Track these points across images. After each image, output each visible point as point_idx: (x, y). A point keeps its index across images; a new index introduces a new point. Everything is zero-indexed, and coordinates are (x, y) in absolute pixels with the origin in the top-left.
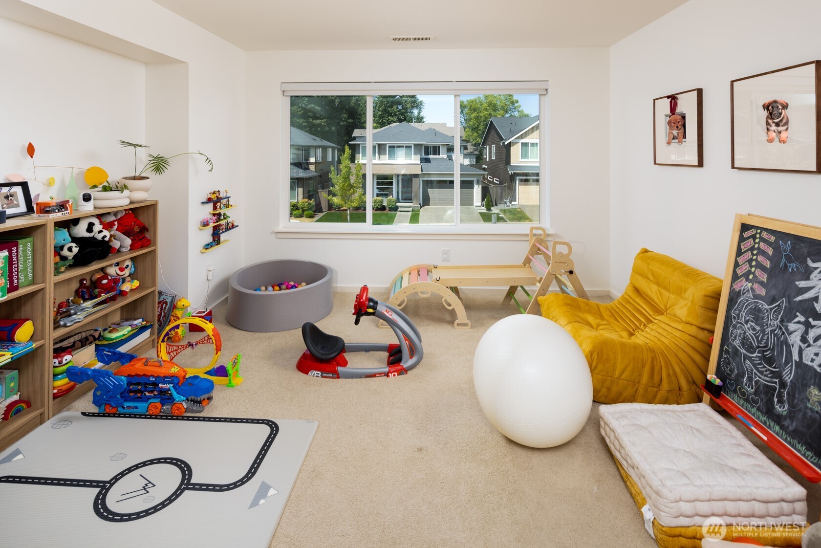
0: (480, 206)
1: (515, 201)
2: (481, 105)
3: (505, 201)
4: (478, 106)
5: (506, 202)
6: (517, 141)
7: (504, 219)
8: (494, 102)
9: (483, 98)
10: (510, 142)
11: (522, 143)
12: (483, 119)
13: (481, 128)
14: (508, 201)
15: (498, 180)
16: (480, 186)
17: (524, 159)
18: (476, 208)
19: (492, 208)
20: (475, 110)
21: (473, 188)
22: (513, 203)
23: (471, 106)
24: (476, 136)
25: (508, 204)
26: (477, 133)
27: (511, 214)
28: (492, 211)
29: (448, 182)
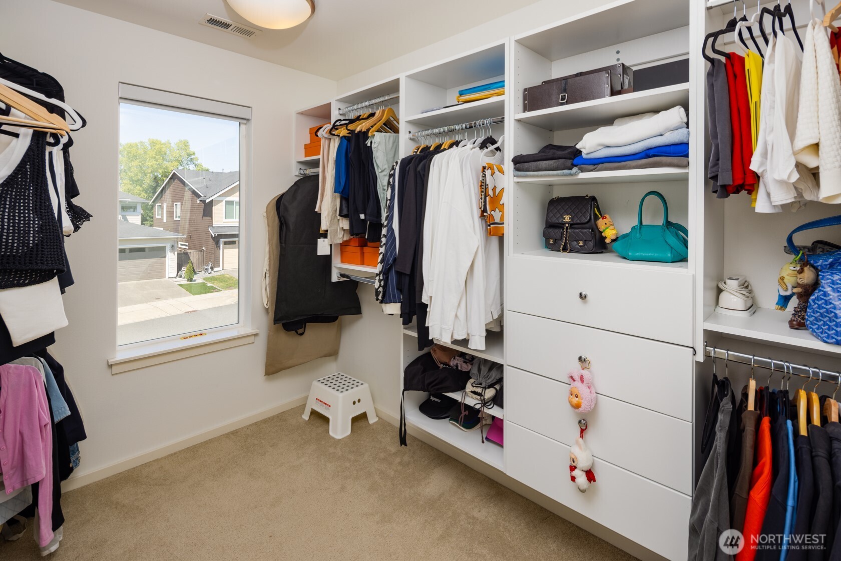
0: (175, 277)
1: (219, 266)
2: (145, 152)
3: (206, 267)
4: (141, 151)
5: (207, 269)
6: (221, 198)
7: (215, 289)
8: (163, 150)
9: (147, 145)
10: (212, 200)
11: (226, 201)
12: (149, 170)
13: (148, 181)
14: (209, 267)
15: (187, 244)
16: (176, 253)
17: (228, 218)
18: (171, 280)
19: (195, 277)
20: (135, 157)
21: (165, 257)
22: (216, 269)
23: (129, 152)
24: (140, 191)
25: (210, 271)
26: (141, 186)
27: (221, 282)
28: (195, 280)
29: (127, 251)
